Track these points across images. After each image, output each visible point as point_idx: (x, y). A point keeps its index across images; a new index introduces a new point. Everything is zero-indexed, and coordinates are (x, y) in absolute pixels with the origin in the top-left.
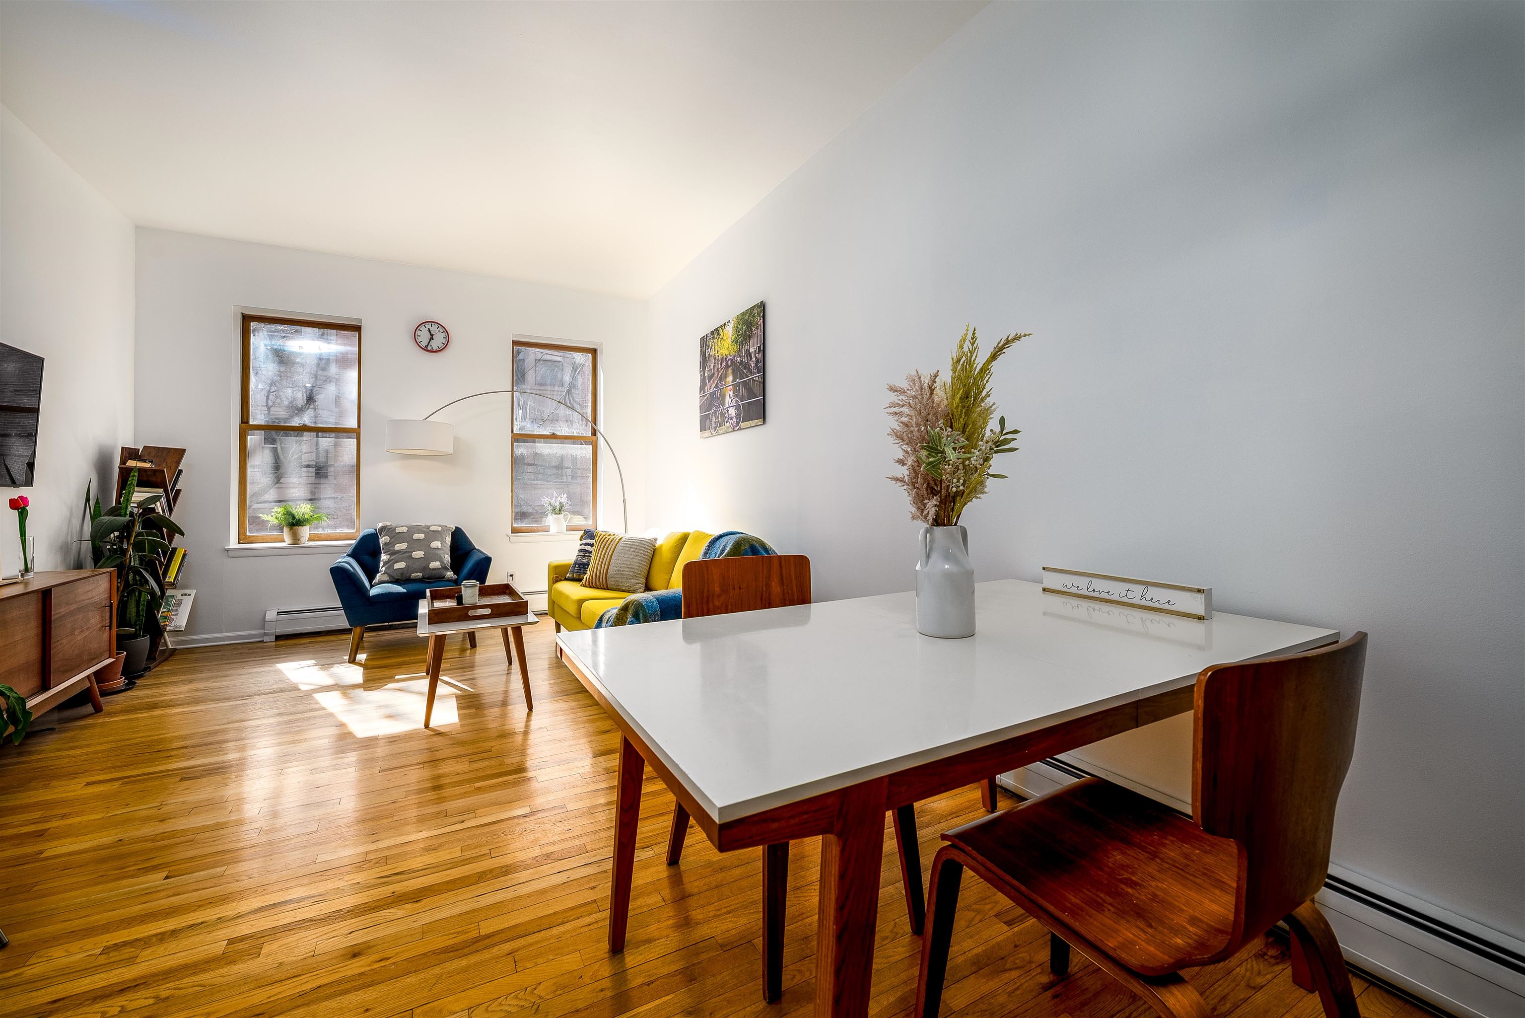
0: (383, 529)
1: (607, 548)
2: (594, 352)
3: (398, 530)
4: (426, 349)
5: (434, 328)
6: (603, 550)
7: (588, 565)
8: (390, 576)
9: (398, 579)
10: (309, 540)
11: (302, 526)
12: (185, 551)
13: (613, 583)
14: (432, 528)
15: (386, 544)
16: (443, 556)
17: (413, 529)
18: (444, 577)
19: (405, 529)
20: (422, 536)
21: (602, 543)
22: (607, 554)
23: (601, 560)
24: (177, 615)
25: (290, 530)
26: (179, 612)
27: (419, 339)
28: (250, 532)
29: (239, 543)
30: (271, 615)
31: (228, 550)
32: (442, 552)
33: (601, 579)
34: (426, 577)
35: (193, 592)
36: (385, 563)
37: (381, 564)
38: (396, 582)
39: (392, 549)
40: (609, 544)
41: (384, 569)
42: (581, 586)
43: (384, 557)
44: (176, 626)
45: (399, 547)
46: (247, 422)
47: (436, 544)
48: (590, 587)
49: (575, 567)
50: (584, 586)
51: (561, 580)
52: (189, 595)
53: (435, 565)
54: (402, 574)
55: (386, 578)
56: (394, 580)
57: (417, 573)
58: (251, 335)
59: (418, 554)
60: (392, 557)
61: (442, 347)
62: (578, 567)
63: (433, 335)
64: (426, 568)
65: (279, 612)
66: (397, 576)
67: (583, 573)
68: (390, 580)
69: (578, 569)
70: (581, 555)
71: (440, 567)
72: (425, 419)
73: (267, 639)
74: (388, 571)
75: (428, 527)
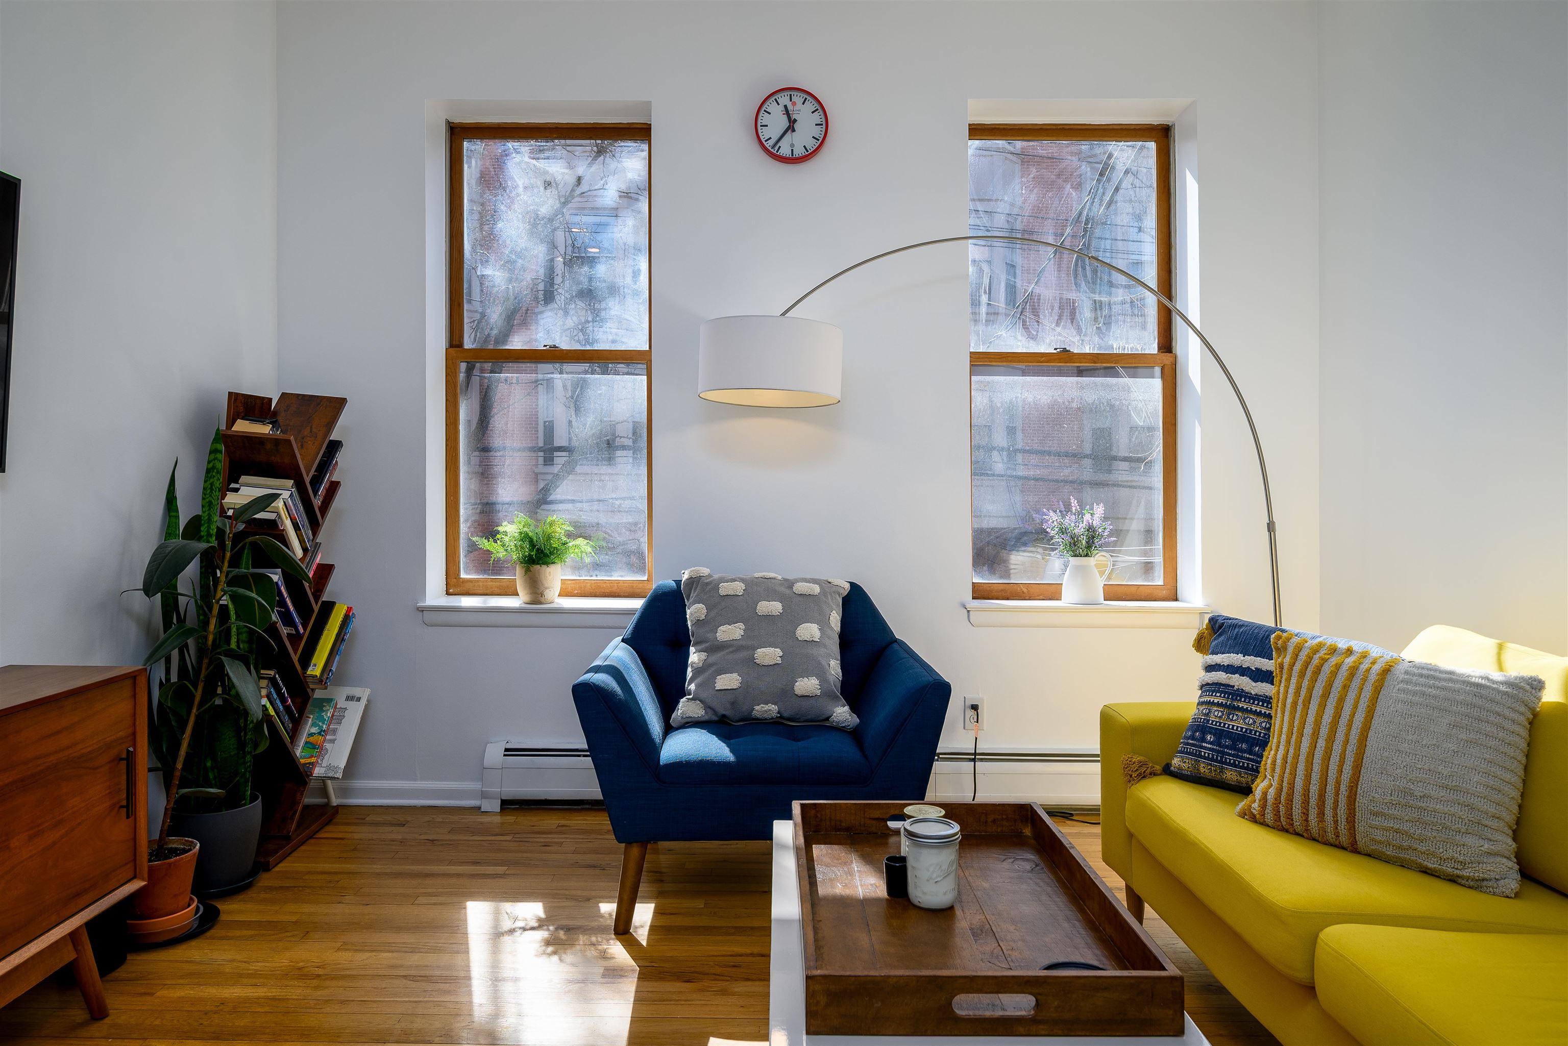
0: (693, 582)
1: (1341, 700)
2: (1163, 134)
3: (725, 589)
4: (776, 155)
5: (795, 104)
6: (1322, 706)
7: (1264, 743)
8: (707, 707)
9: (724, 716)
10: (564, 593)
11: (547, 564)
12: (349, 609)
13: (1379, 835)
14: (800, 588)
15: (698, 623)
16: (824, 663)
17: (756, 589)
18: (827, 719)
19: (738, 588)
20: (775, 607)
21: (1314, 680)
22: (1343, 721)
23: (1321, 743)
24: (333, 741)
25: (526, 573)
26: (339, 733)
27: (765, 133)
28: (466, 573)
29: (448, 593)
30: (494, 753)
31: (422, 610)
32: (822, 651)
33: (1329, 813)
34: (785, 715)
35: (368, 691)
36: (698, 672)
37: (689, 671)
38: (719, 722)
39: (710, 636)
40: (1346, 687)
41: (693, 687)
42: (1243, 815)
43: (695, 657)
44: (329, 767)
45: (730, 632)
46: (460, 343)
47: (809, 631)
48: (1283, 830)
49: (1203, 740)
50: (1254, 819)
51: (1153, 774)
52: (359, 699)
53: (807, 685)
54: (733, 704)
56: (715, 718)
57: (768, 710)
58: (466, 166)
59: (769, 655)
60: (714, 658)
61: (812, 145)
62: (1211, 743)
63: (795, 121)
64: (786, 693)
65: (506, 750)
66: (722, 711)
67: (1236, 766)
68: (706, 718)
69: (1218, 752)
70: (1218, 705)
71: (818, 692)
72: (783, 314)
73: (487, 806)
74: (704, 695)
75: (790, 584)
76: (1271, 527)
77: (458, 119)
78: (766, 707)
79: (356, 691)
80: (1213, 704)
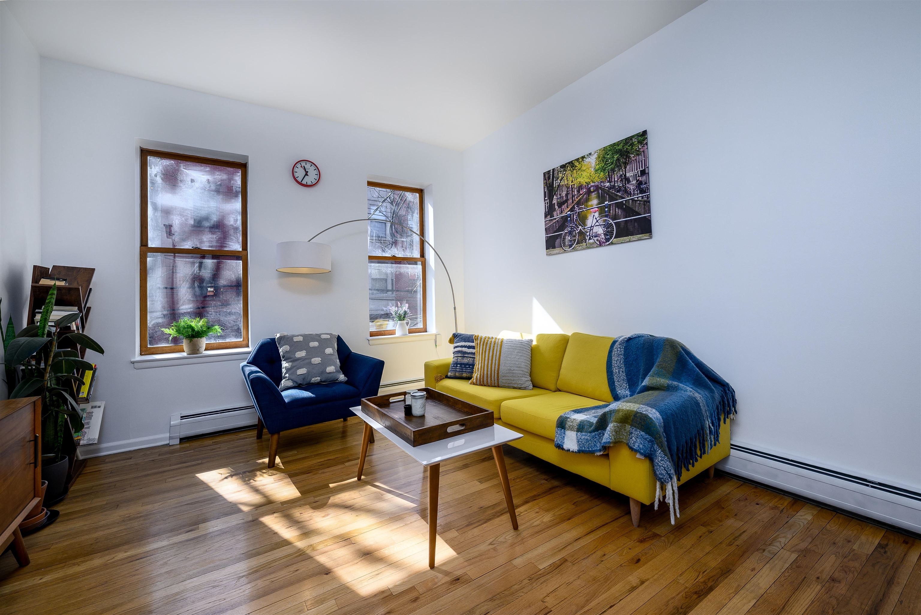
0: (280, 339)
1: (493, 350)
2: (421, 192)
3: (296, 339)
4: (300, 184)
5: (308, 166)
6: (489, 352)
7: (473, 365)
8: (294, 382)
9: (300, 384)
11: (201, 337)
12: (95, 366)
13: (504, 381)
14: (323, 337)
15: (285, 353)
16: (335, 360)
17: (308, 338)
18: (337, 380)
19: (301, 339)
20: (316, 344)
21: (486, 346)
22: (494, 355)
23: (490, 361)
24: (89, 428)
25: (190, 342)
26: (91, 425)
27: (296, 175)
28: (150, 344)
29: (141, 355)
30: (175, 420)
31: (133, 363)
32: (332, 357)
33: (493, 378)
34: (323, 380)
35: (104, 403)
36: (287, 371)
37: (284, 371)
38: (299, 386)
39: (292, 356)
40: (494, 346)
41: (287, 375)
42: (471, 384)
43: (285, 364)
44: (89, 439)
45: (301, 354)
46: (146, 245)
47: (329, 351)
48: (482, 385)
49: (457, 366)
50: (474, 384)
51: (443, 378)
52: (99, 407)
53: (331, 369)
54: (305, 379)
55: (290, 384)
56: (297, 385)
57: (317, 379)
58: (149, 168)
59: (316, 360)
60: (295, 364)
61: (314, 182)
62: (459, 367)
63: (308, 172)
64: (323, 372)
65: (181, 417)
66: (299, 382)
67: (466, 372)
68: (293, 385)
69: (461, 369)
70: (460, 356)
71: (335, 371)
72: (309, 241)
73: (172, 442)
74: (293, 377)
75: (319, 335)
76: (455, 308)
77: (145, 147)
78: (316, 378)
79: (97, 404)
80: (458, 356)
